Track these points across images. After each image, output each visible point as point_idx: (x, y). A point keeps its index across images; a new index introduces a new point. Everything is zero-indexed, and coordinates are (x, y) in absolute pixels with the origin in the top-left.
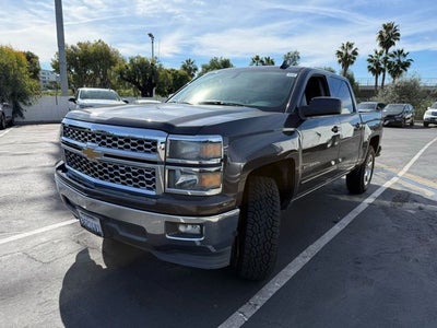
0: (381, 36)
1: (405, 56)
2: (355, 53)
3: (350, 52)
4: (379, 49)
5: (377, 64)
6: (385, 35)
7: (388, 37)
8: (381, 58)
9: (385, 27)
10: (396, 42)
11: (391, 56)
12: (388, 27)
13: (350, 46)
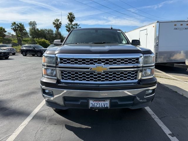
0: (69, 17)
1: (78, 26)
2: (60, 23)
3: (58, 23)
4: (69, 22)
5: (70, 29)
6: (70, 17)
7: (71, 18)
8: (70, 26)
9: (70, 14)
10: (74, 20)
11: (74, 25)
12: (71, 14)
13: (58, 20)
